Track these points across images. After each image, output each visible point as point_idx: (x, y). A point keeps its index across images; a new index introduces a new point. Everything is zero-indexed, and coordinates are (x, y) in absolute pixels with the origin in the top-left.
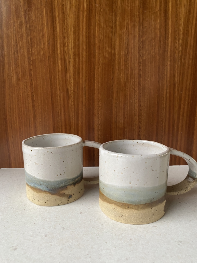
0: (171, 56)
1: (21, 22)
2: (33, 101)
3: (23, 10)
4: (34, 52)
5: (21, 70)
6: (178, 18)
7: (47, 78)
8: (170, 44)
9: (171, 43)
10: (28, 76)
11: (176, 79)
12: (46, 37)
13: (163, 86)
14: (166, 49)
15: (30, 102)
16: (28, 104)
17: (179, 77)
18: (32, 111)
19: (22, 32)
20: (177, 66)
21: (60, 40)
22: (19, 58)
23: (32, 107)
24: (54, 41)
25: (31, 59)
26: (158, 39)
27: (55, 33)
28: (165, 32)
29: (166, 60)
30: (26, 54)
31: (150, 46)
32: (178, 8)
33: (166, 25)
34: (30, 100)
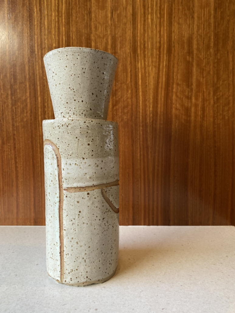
0: (143, 122)
1: (8, 94)
2: (16, 162)
3: (9, 84)
4: (17, 119)
5: (6, 135)
6: (148, 88)
7: (29, 142)
8: (141, 111)
9: (143, 110)
10: (12, 141)
11: (149, 143)
12: (29, 106)
13: (137, 149)
14: (138, 116)
15: (13, 164)
16: (12, 165)
17: (151, 141)
18: (15, 172)
19: (8, 102)
20: (149, 131)
21: (41, 109)
22: (5, 124)
23: (15, 168)
24: (36, 109)
25: (15, 126)
26: (130, 107)
27: (37, 103)
28: (136, 101)
29: (138, 126)
30: (11, 121)
31: (123, 113)
32: (147, 80)
33: (137, 95)
34: (13, 162)
